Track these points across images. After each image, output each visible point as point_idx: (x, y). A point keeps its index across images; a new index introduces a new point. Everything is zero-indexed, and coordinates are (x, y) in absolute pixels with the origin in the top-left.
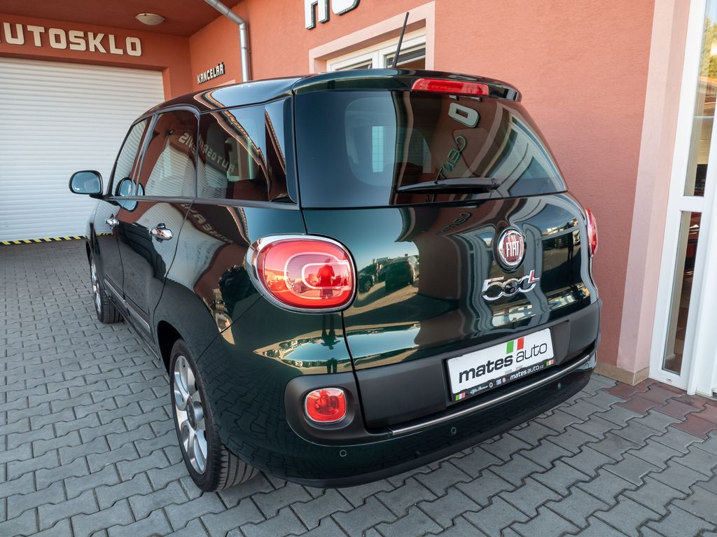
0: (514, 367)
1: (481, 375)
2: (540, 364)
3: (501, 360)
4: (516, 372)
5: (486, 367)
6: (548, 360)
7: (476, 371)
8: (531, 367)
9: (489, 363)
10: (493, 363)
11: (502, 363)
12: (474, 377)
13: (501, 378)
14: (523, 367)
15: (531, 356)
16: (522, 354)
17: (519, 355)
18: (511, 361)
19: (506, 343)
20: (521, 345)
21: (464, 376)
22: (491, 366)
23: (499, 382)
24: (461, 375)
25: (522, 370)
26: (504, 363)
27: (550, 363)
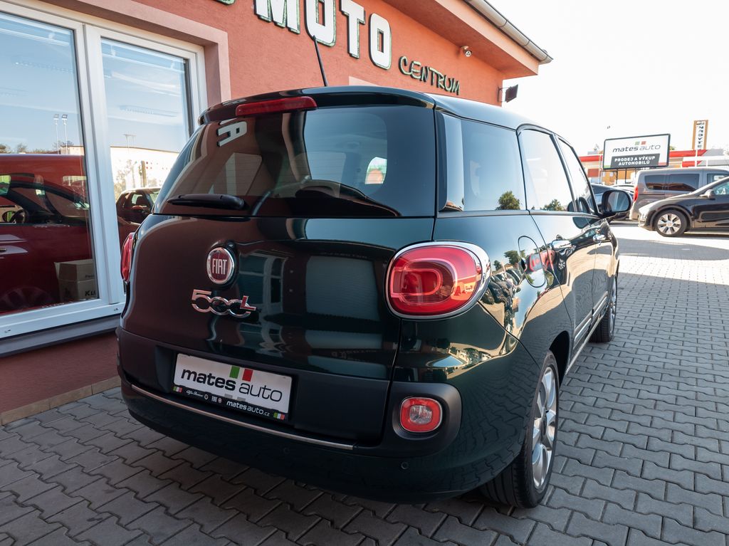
1: (201, 382)
2: (266, 410)
4: (236, 401)
5: (207, 379)
6: (278, 412)
7: (198, 376)
8: (254, 407)
9: (210, 376)
10: (214, 378)
11: (223, 383)
12: (194, 380)
13: (218, 397)
14: (246, 401)
15: (258, 395)
16: (247, 387)
17: (243, 386)
18: (234, 388)
19: (231, 366)
20: (247, 377)
22: (212, 380)
23: (214, 399)
24: (184, 371)
25: (244, 403)
26: (225, 385)
27: (279, 416)
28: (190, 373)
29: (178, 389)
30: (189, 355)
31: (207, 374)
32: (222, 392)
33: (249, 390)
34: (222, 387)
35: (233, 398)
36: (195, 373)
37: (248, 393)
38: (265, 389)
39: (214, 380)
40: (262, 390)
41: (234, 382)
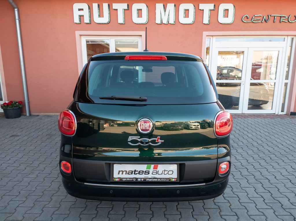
0: (150, 176)
1: (130, 174)
2: (166, 179)
3: (143, 171)
4: (150, 178)
6: (172, 178)
7: (128, 172)
8: (161, 179)
9: (135, 171)
10: (138, 171)
12: (126, 174)
13: (141, 178)
14: (156, 177)
15: (162, 174)
16: (156, 172)
17: (154, 172)
18: (149, 173)
19: (147, 165)
20: (155, 168)
21: (121, 173)
22: (136, 173)
23: (139, 180)
24: (119, 171)
25: (155, 178)
26: (144, 173)
27: (173, 180)
28: (123, 172)
29: (117, 180)
30: (121, 164)
31: (133, 170)
32: (143, 176)
33: (157, 173)
34: (142, 174)
35: (149, 177)
36: (126, 171)
37: (156, 174)
38: (165, 171)
39: (138, 172)
40: (164, 172)
41: (149, 171)
